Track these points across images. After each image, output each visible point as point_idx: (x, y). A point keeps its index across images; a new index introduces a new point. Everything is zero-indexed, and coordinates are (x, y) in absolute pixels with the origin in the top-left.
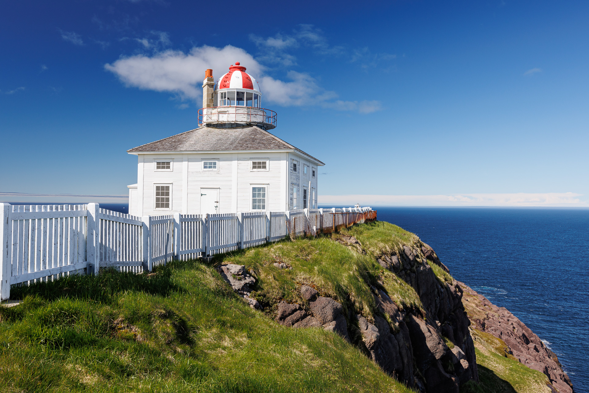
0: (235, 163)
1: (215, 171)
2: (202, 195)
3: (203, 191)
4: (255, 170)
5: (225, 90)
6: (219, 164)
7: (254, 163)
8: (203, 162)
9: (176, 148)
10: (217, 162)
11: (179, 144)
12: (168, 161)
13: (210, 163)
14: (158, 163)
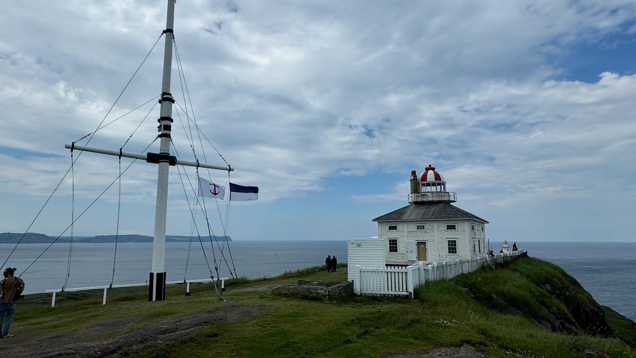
0: (436, 226)
1: (424, 231)
4: (449, 230)
5: (423, 182)
6: (426, 226)
7: (448, 226)
8: (415, 226)
9: (400, 218)
11: (401, 215)
12: (396, 225)
13: (421, 226)
14: (390, 227)
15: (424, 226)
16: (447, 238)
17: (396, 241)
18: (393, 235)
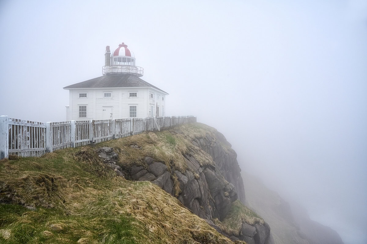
0: (121, 94)
1: (110, 98)
2: (103, 110)
4: (131, 97)
5: (116, 57)
6: (112, 94)
7: (130, 94)
8: (104, 93)
9: (89, 86)
11: (91, 84)
12: (86, 93)
13: (108, 94)
14: (80, 94)
15: (110, 94)
16: (129, 104)
17: (85, 107)
18: (83, 101)
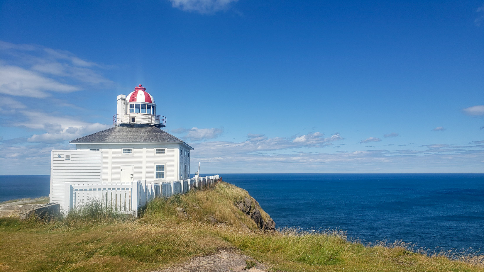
0: (144, 150)
1: (130, 155)
2: (122, 170)
3: (123, 168)
4: (157, 154)
5: (133, 103)
6: (133, 150)
7: (157, 150)
8: (123, 149)
9: (104, 141)
10: (132, 149)
11: (106, 138)
12: (98, 149)
13: (127, 150)
16: (155, 163)
